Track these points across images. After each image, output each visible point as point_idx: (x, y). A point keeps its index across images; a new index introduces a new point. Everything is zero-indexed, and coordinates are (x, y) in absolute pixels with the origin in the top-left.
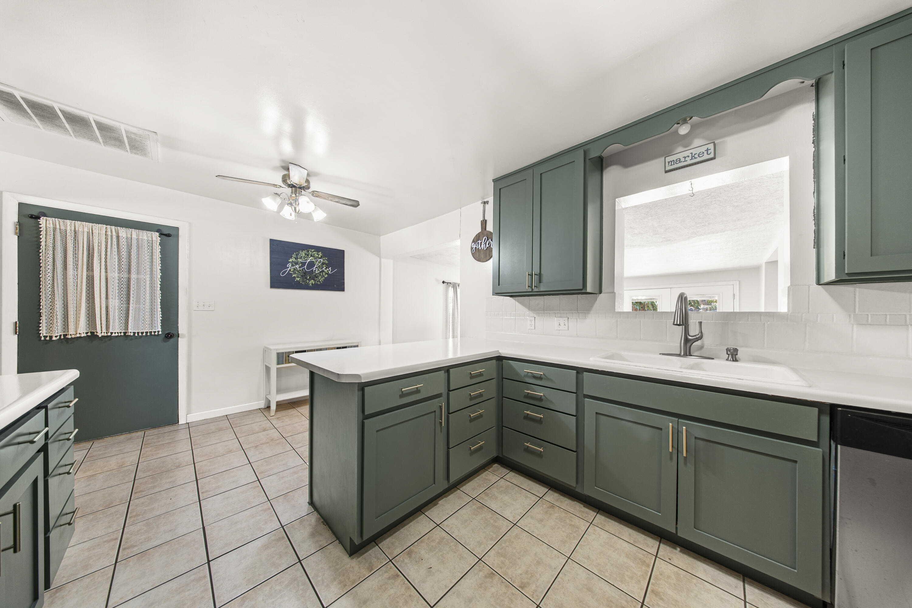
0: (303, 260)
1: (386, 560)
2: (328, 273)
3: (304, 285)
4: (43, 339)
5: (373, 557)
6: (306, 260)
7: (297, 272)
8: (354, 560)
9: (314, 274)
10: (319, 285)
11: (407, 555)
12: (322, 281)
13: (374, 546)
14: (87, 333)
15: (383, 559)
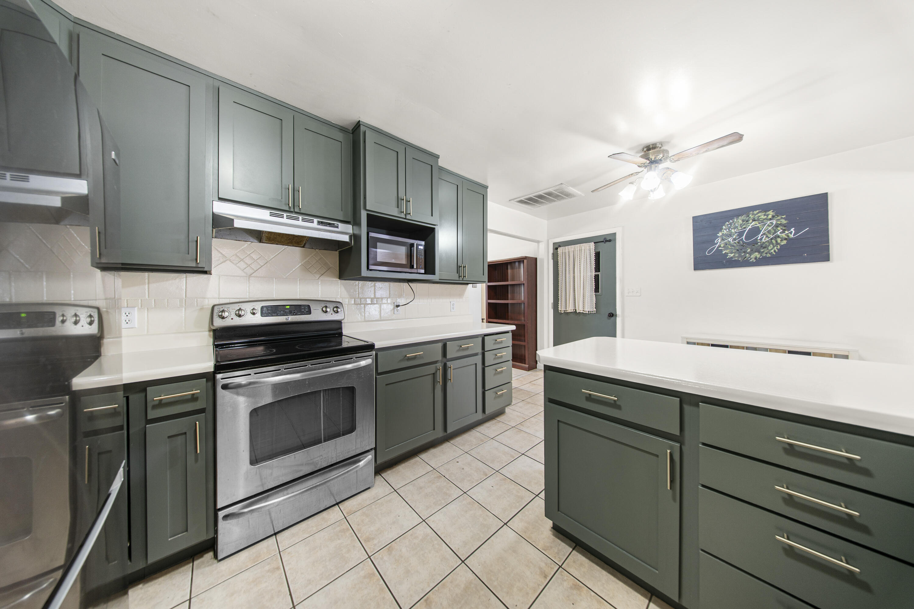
0: (740, 228)
1: (560, 561)
2: (787, 237)
3: (741, 261)
4: (559, 312)
5: (558, 548)
6: (745, 228)
7: (729, 247)
8: (550, 532)
9: (759, 244)
10: (769, 257)
11: (573, 584)
12: (775, 251)
13: (570, 546)
14: (574, 310)
15: (559, 558)
